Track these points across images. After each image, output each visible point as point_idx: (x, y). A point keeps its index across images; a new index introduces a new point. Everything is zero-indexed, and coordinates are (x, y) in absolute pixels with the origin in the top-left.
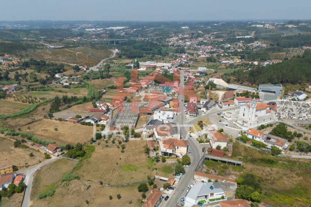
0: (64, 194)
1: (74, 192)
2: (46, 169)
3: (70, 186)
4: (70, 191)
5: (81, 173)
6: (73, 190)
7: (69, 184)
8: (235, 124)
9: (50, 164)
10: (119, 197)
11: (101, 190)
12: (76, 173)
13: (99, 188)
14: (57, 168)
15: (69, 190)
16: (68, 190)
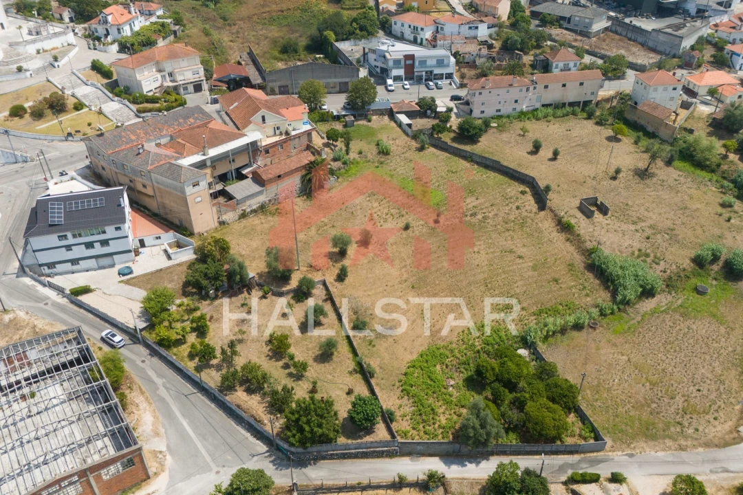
0: (666, 235)
1: (634, 223)
2: (710, 417)
3: (637, 245)
4: (643, 230)
5: (567, 281)
6: (633, 227)
7: (639, 257)
8: (38, 52)
9: (683, 442)
10: (537, 148)
11: (559, 186)
12: (587, 295)
13: (559, 192)
14: (653, 384)
15: (646, 235)
16: (648, 238)
